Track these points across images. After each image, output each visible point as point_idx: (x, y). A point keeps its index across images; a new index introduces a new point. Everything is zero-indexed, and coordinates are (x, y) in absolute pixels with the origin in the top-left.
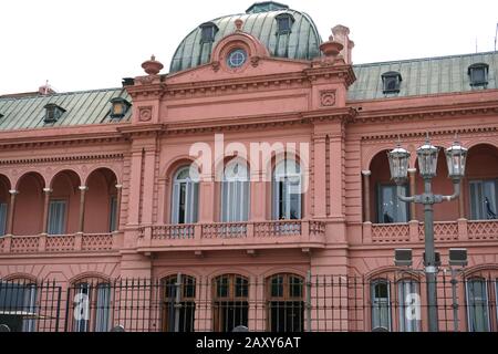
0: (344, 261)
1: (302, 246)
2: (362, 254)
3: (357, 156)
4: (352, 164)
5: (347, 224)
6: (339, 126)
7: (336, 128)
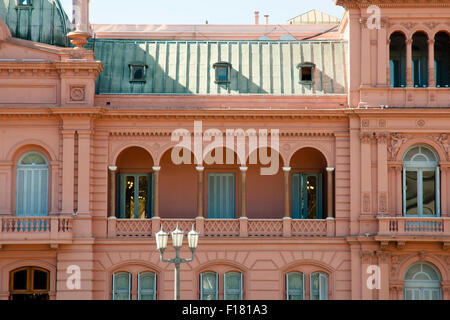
0: (90, 256)
1: (51, 242)
2: (106, 248)
3: (105, 152)
4: (100, 159)
5: (94, 219)
6: (88, 122)
7: (85, 125)
